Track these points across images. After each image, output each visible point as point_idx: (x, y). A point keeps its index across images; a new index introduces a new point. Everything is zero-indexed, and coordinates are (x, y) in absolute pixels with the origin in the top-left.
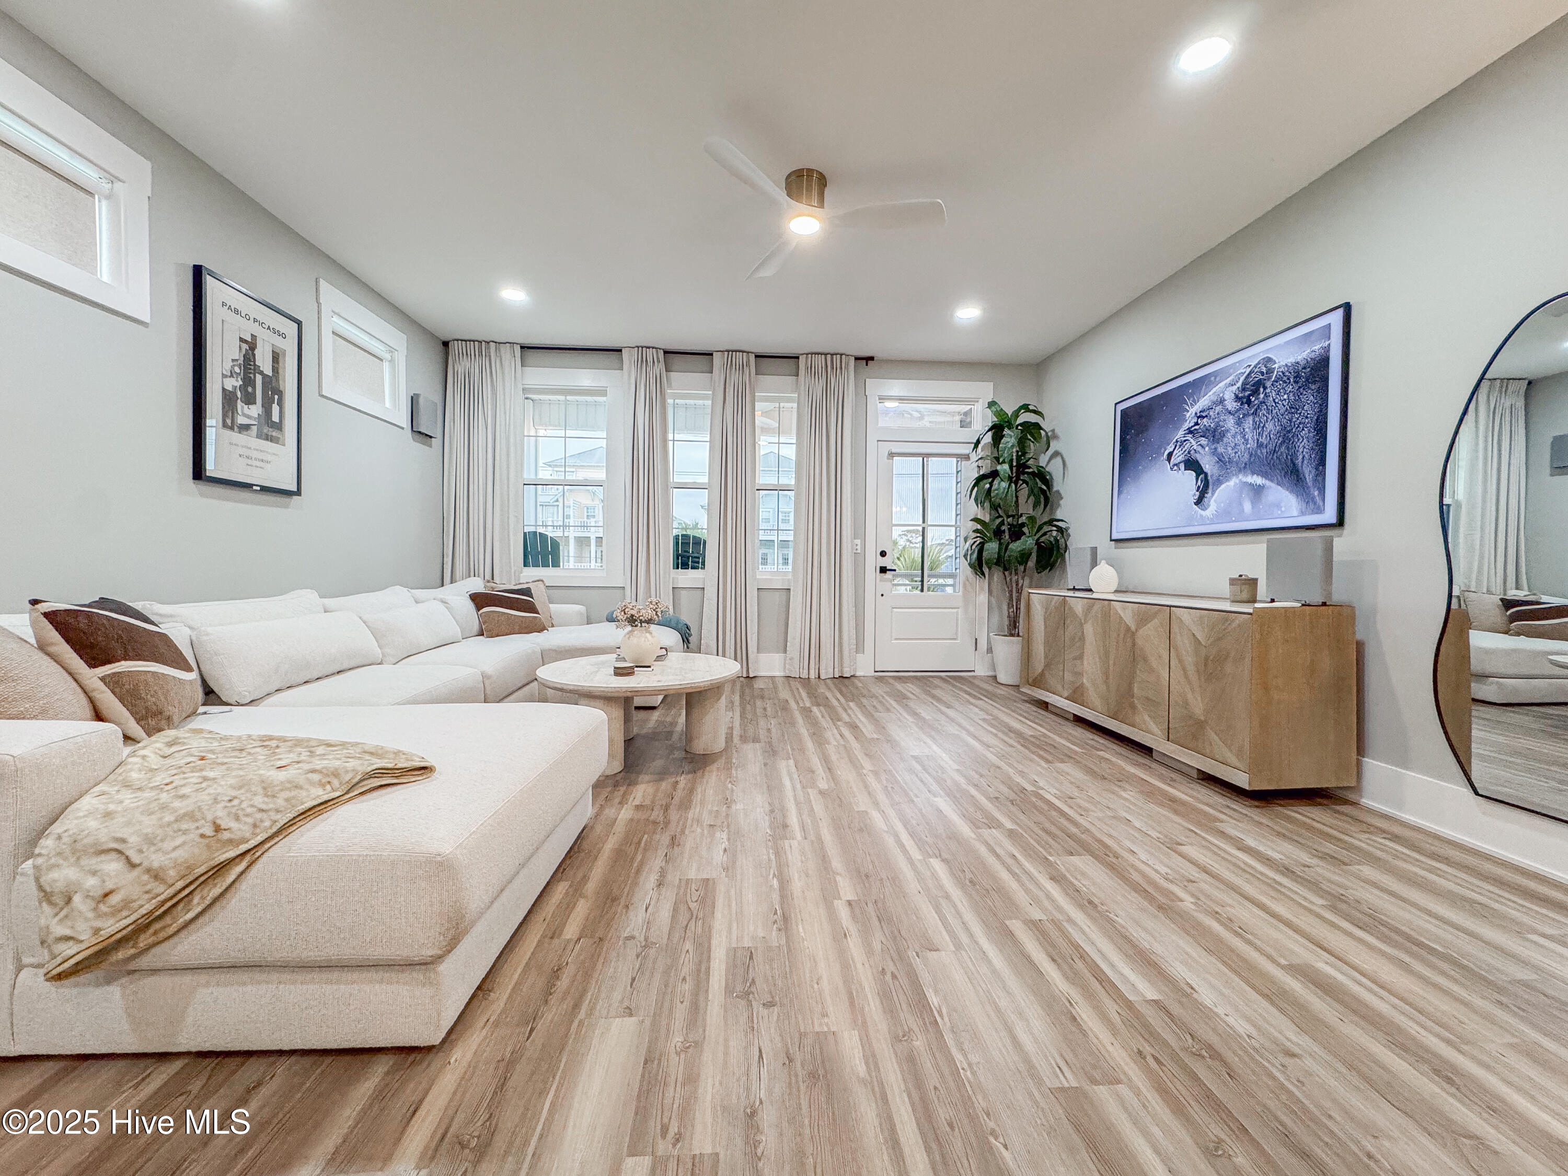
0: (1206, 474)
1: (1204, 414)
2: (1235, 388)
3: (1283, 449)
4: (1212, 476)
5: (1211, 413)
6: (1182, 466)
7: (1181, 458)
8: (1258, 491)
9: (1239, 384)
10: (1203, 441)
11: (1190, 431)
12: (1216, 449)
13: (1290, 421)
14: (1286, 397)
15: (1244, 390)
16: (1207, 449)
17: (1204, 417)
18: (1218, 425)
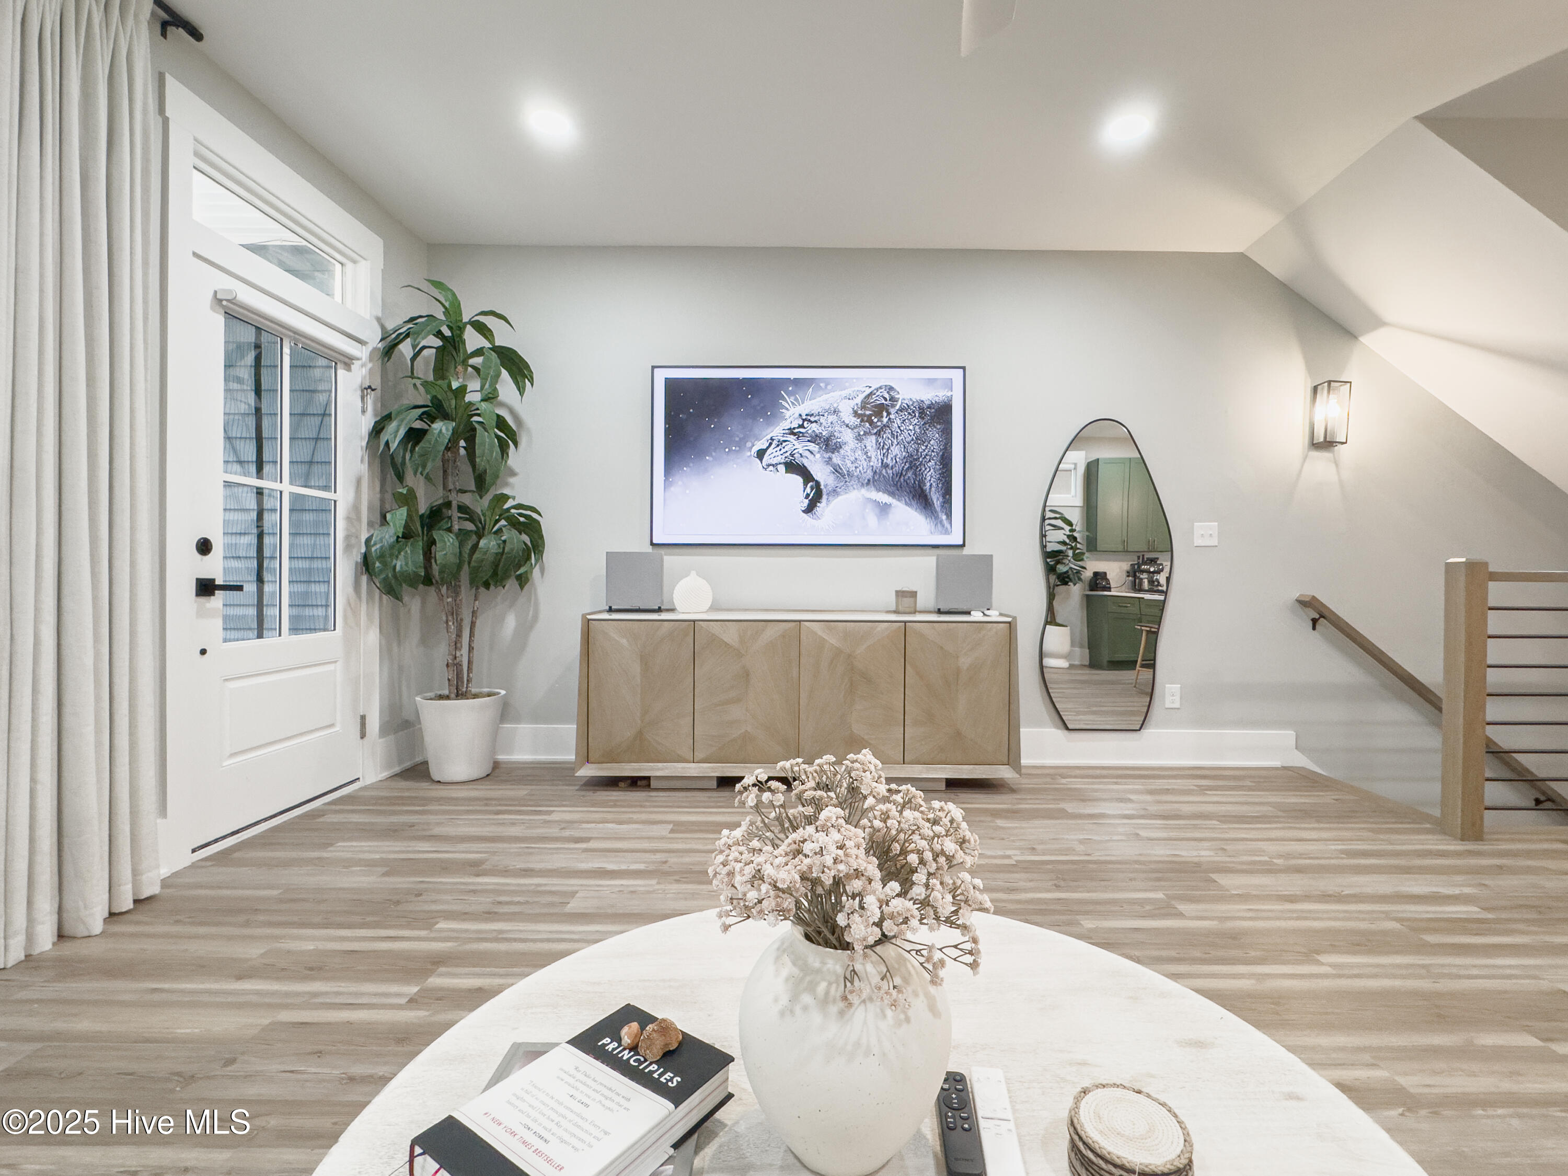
0: (818, 484)
1: (812, 419)
2: (852, 403)
3: (910, 474)
4: (826, 486)
5: (822, 420)
6: (782, 468)
7: (780, 459)
8: (884, 509)
9: (858, 400)
10: (812, 447)
11: (791, 432)
12: (830, 459)
13: (918, 451)
14: (911, 427)
15: (863, 407)
16: (818, 456)
17: (812, 422)
18: (831, 435)
